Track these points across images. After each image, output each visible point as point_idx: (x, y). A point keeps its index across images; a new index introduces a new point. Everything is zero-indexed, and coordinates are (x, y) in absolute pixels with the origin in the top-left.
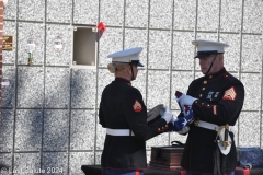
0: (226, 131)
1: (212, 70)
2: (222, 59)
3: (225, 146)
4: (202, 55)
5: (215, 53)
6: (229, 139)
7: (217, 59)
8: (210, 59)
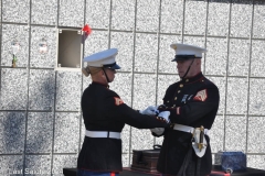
0: (202, 133)
1: (189, 74)
2: (199, 63)
3: (200, 148)
4: (180, 59)
5: (193, 57)
6: (205, 142)
7: (195, 63)
8: (187, 63)
